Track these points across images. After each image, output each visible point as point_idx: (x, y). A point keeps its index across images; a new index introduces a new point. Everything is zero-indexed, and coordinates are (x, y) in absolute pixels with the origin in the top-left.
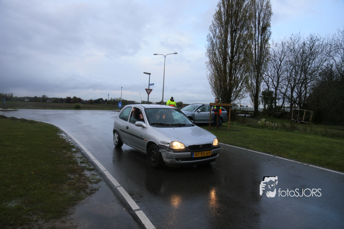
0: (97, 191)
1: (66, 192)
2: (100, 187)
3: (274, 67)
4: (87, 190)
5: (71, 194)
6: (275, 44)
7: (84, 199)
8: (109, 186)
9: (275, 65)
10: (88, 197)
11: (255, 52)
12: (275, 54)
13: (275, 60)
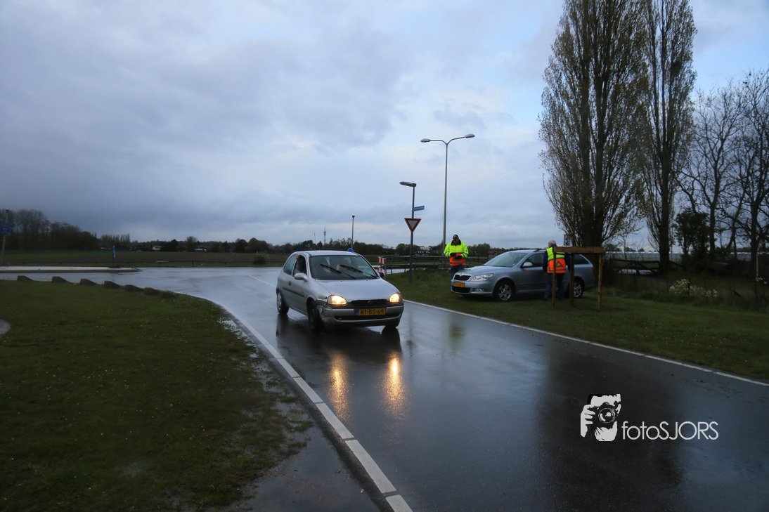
0: (304, 448)
1: (237, 449)
2: (309, 439)
3: (706, 155)
4: (281, 445)
5: (249, 453)
6: (706, 101)
7: (274, 465)
8: (330, 439)
9: (708, 150)
10: (284, 462)
11: (657, 124)
12: (706, 125)
13: (707, 139)
